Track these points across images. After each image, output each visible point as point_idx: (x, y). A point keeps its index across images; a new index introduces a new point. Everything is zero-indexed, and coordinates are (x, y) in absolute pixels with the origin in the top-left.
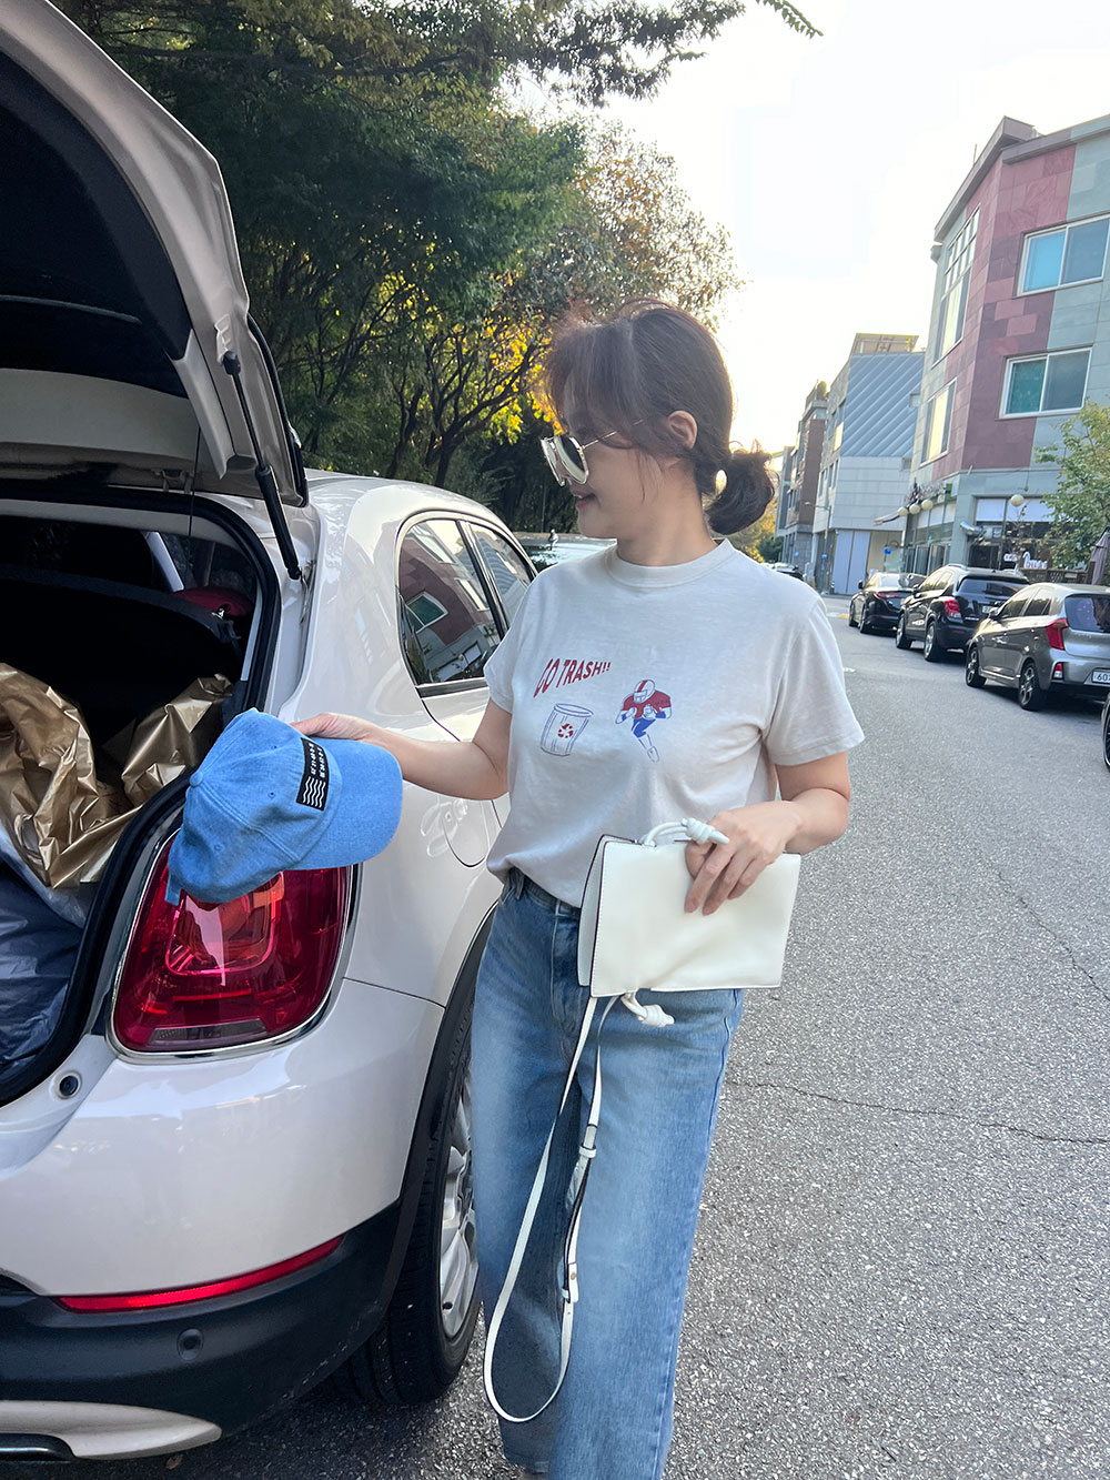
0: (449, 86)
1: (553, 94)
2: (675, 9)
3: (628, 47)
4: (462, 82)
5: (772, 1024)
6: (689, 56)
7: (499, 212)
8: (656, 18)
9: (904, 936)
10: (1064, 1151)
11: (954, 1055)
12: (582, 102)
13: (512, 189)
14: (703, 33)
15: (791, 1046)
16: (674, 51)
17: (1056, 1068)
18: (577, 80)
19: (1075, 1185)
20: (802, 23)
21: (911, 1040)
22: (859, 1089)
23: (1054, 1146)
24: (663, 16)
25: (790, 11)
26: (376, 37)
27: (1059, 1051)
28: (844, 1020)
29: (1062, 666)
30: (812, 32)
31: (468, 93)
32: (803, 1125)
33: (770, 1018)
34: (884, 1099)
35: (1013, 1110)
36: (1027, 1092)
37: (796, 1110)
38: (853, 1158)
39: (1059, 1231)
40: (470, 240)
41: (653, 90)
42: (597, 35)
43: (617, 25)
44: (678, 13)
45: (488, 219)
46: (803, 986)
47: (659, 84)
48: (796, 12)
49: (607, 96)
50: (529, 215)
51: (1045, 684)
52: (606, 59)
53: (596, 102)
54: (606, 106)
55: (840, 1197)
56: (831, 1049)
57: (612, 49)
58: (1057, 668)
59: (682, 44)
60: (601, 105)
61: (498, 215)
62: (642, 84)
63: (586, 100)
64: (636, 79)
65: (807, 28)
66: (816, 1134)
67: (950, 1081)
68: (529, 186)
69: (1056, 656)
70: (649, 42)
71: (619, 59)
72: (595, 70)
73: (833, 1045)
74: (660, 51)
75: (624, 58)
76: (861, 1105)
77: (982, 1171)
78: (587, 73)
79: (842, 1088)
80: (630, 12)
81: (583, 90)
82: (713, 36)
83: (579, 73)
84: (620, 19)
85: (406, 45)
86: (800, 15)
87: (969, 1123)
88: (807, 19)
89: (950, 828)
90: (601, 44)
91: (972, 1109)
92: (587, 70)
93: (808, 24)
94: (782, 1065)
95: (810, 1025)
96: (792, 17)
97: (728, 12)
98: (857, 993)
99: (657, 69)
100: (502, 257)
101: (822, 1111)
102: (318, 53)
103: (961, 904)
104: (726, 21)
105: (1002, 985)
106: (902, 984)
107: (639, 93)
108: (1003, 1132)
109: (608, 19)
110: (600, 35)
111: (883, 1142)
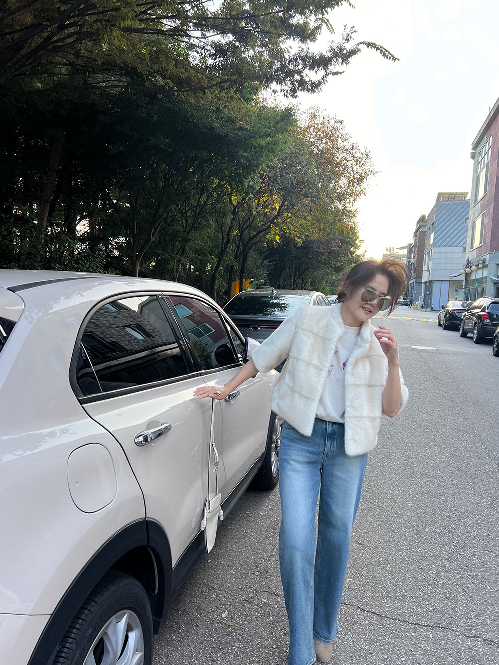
0: (226, 94)
1: (273, 94)
2: (328, 53)
3: (307, 71)
4: (232, 92)
5: (354, 561)
6: (337, 73)
7: (256, 147)
8: (318, 57)
11: (457, 584)
12: (287, 96)
13: (261, 137)
14: (342, 63)
15: (361, 576)
16: (328, 71)
18: (284, 87)
20: (389, 56)
21: (432, 573)
22: (397, 608)
24: (322, 57)
25: (384, 51)
28: (396, 559)
30: (394, 59)
31: (235, 96)
32: (358, 634)
33: (353, 556)
34: (410, 616)
35: (487, 625)
37: (356, 622)
40: (241, 160)
41: (319, 89)
42: (291, 67)
43: (300, 62)
44: (329, 55)
45: (251, 150)
47: (323, 87)
48: (387, 51)
49: (300, 93)
50: (271, 149)
52: (297, 77)
53: (294, 96)
54: (298, 98)
56: (384, 579)
57: (299, 73)
59: (332, 68)
60: (296, 97)
61: (255, 149)
62: (315, 87)
63: (288, 95)
64: (311, 85)
65: (392, 58)
66: (365, 641)
67: (452, 603)
68: (269, 135)
70: (316, 68)
71: (303, 77)
72: (292, 82)
73: (386, 576)
74: (322, 73)
75: (305, 76)
76: (395, 619)
78: (289, 84)
79: (386, 606)
80: (307, 56)
81: (287, 91)
82: (347, 64)
83: (286, 85)
84: (303, 59)
85: (210, 78)
86: (389, 53)
87: (459, 635)
88: (392, 54)
89: (474, 436)
90: (294, 71)
91: (462, 624)
92: (289, 82)
93: (392, 56)
94: (354, 590)
95: (375, 561)
96: (385, 53)
97: (353, 52)
98: (406, 540)
99: (321, 80)
100: (257, 166)
101: (371, 624)
102: (167, 84)
103: (474, 483)
104: (353, 57)
105: (491, 536)
106: (433, 534)
107: (313, 91)
108: (479, 642)
109: (296, 60)
110: (293, 67)
111: (404, 648)
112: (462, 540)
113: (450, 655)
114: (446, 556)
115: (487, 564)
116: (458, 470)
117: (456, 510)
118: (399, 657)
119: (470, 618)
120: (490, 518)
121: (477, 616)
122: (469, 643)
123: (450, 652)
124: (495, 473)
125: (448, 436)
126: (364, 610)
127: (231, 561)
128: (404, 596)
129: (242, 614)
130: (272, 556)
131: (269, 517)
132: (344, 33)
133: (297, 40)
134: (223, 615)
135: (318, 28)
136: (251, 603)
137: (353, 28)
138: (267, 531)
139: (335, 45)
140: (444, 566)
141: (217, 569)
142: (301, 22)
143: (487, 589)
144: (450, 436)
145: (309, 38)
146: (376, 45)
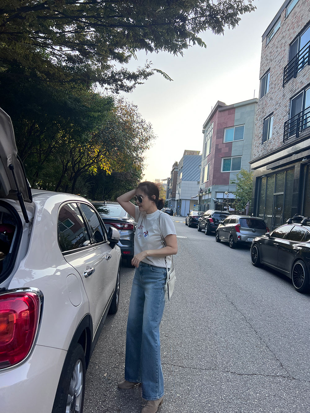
0: (78, 86)
1: (106, 90)
2: (137, 72)
3: (125, 80)
4: (82, 86)
5: (166, 345)
6: (140, 83)
7: (91, 117)
8: (132, 74)
9: (201, 315)
10: (246, 378)
11: (216, 351)
12: (113, 92)
13: (94, 112)
14: (144, 78)
15: (171, 351)
16: (136, 82)
17: (242, 353)
18: (112, 87)
19: (249, 389)
20: (168, 78)
21: (204, 347)
22: (190, 363)
23: (243, 377)
24: (134, 73)
25: (165, 75)
26: (58, 73)
27: (243, 348)
28: (186, 342)
29: (240, 237)
30: (171, 80)
31: (83, 88)
32: (175, 376)
33: (165, 343)
34: (197, 366)
35: (232, 366)
36: (235, 361)
37: (172, 371)
38: (188, 386)
39: (245, 403)
40: (83, 124)
41: (131, 91)
42: (117, 77)
43: (122, 75)
44: (137, 73)
45: (88, 119)
46: (174, 332)
47: (133, 89)
48: (167, 75)
49: (120, 91)
50: (100, 118)
51: (236, 242)
52: (119, 83)
53: (117, 93)
54: (119, 94)
55: (185, 398)
56: (182, 351)
57: (121, 81)
58: (238, 237)
59: (139, 81)
61: (91, 118)
62: (128, 89)
63: (114, 92)
64: (127, 88)
66: (178, 378)
67: (215, 359)
68: (99, 111)
69: (238, 234)
70: (130, 80)
71: (123, 83)
72: (116, 85)
73: (183, 350)
74: (133, 82)
75: (124, 83)
76: (190, 368)
77: (224, 387)
78: (114, 86)
79: (185, 363)
80: (125, 72)
81: (113, 89)
82: (146, 79)
83: (112, 85)
85: (67, 75)
86: (168, 76)
87: (220, 372)
88: (170, 77)
89: (213, 282)
90: (118, 79)
91: (221, 367)
92: (114, 85)
93: (170, 78)
94: (168, 357)
95: (176, 344)
96: (166, 76)
97: (150, 74)
98: (189, 333)
99: (132, 86)
100: (92, 128)
101: (180, 371)
102: (42, 76)
103: (216, 305)
104: (149, 76)
105: (228, 329)
106: (201, 329)
107: (128, 91)
108: (230, 374)
109: (120, 74)
110: (118, 77)
111: (197, 380)
112: (215, 331)
113: (218, 380)
114: (209, 339)
115: (227, 341)
116: (208, 299)
117: (210, 318)
118: (195, 384)
119: (224, 364)
120: (226, 321)
121: (227, 363)
122: (225, 375)
123: (218, 379)
124: (226, 300)
125: (200, 283)
126: (175, 366)
127: (101, 350)
128: (192, 358)
129: (115, 374)
130: (123, 346)
131: (117, 327)
132: (146, 64)
133: (118, 61)
134: (105, 375)
135: (130, 56)
136: (118, 368)
137: (150, 61)
138: (118, 334)
139: (141, 69)
140: (209, 343)
141: (95, 355)
142: (121, 52)
143: (229, 351)
144: (201, 283)
145: (124, 61)
146: (161, 71)
